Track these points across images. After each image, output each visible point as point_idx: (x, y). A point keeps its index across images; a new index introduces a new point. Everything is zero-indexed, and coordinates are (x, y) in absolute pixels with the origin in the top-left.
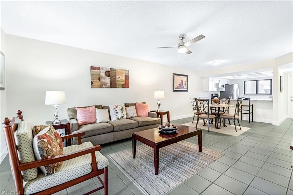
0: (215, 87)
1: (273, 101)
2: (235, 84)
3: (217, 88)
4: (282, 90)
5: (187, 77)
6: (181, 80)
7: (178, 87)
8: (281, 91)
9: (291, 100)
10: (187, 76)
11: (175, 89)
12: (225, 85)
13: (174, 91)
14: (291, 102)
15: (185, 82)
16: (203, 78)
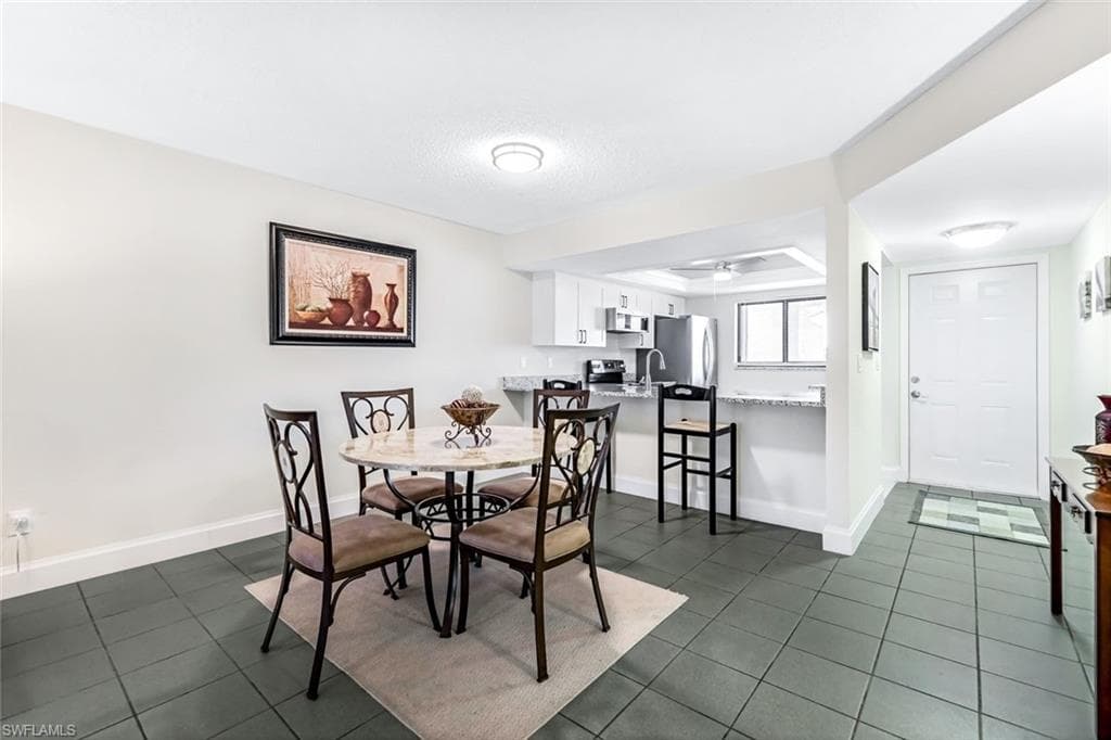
0: (598, 327)
1: (824, 409)
2: (693, 317)
3: (608, 332)
4: (871, 345)
5: (404, 262)
6: (355, 276)
7: (322, 313)
8: (865, 347)
9: (913, 394)
10: (410, 254)
11: (292, 325)
12: (657, 318)
13: (277, 337)
14: (915, 403)
15: (392, 286)
16: (529, 275)
